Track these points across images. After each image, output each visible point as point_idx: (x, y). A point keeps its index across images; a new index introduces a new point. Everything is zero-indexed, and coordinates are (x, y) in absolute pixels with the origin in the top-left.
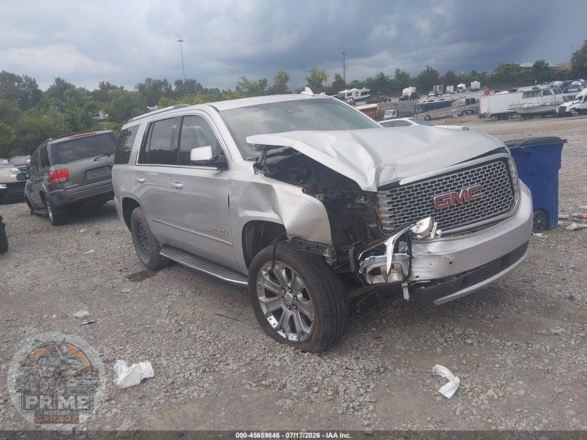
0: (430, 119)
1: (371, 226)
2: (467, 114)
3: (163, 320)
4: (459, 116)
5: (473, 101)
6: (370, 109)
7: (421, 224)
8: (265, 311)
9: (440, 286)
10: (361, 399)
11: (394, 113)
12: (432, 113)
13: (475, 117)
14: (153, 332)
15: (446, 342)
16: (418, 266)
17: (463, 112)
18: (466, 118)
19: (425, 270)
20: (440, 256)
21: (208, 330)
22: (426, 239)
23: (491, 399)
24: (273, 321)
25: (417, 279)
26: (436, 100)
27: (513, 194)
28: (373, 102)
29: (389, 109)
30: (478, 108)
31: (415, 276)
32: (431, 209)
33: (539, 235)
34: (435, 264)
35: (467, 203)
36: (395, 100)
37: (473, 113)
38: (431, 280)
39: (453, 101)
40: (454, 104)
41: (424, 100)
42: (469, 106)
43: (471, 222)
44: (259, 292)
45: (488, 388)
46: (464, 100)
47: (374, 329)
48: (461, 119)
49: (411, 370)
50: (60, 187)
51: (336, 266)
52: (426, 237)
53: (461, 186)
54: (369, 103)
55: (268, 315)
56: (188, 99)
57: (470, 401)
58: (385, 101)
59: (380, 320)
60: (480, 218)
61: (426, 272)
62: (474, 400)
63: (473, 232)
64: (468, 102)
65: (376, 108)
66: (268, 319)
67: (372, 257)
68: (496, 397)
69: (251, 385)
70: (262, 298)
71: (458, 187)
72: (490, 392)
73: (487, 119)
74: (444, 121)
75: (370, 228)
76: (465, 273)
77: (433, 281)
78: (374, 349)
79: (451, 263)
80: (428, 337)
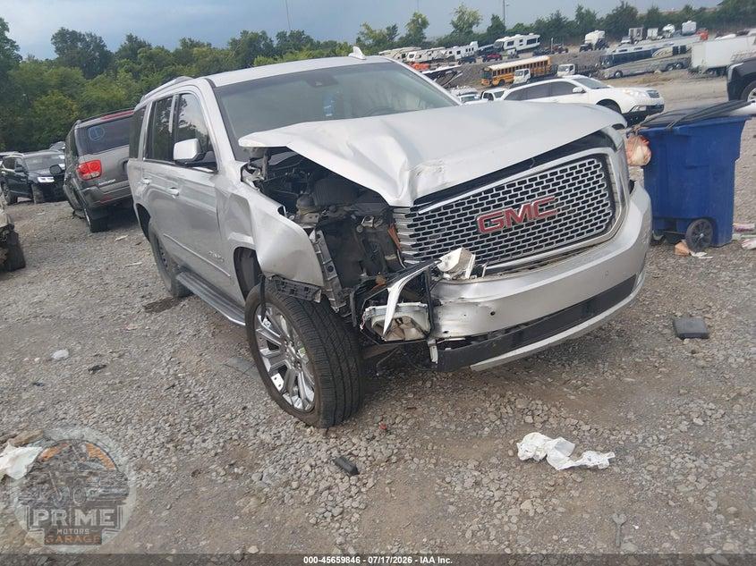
0: (622, 76)
1: (388, 258)
2: (675, 68)
3: (159, 371)
4: (663, 71)
5: (684, 50)
6: (538, 63)
7: (449, 258)
8: (268, 366)
9: (476, 346)
10: (347, 503)
11: (571, 68)
12: (625, 68)
13: (684, 72)
14: (139, 387)
15: (501, 418)
16: (447, 317)
17: (669, 65)
18: (672, 73)
19: (457, 322)
20: (476, 304)
21: (206, 388)
22: (458, 279)
23: (523, 516)
24: (278, 381)
25: (445, 336)
26: (631, 49)
27: (613, 207)
28: (543, 54)
29: (564, 63)
30: (689, 60)
31: (443, 330)
32: (474, 233)
33: (700, 255)
34: (470, 314)
35: (533, 223)
36: (574, 50)
37: (682, 67)
38: (466, 337)
39: (655, 50)
40: (655, 54)
41: (614, 49)
42: (676, 57)
43: (539, 250)
44: (260, 341)
45: (526, 497)
46: (671, 49)
47: (410, 396)
48: (665, 75)
49: (433, 461)
50: (93, 183)
51: (345, 313)
52: (459, 276)
53: (522, 199)
54: (537, 54)
55: (273, 372)
56: (290, 56)
57: (492, 516)
58: (560, 51)
59: (424, 382)
60: (565, 242)
61: (458, 326)
62: (499, 516)
63: (542, 265)
64: (676, 51)
65: (546, 62)
66: (273, 378)
67: (371, 307)
68: (531, 514)
69: (218, 474)
70: (265, 351)
71: (517, 201)
72: (526, 505)
73: (701, 75)
74: (641, 78)
75: (386, 261)
76: (517, 326)
77: (469, 339)
78: (400, 425)
79: (492, 314)
80: (478, 410)
